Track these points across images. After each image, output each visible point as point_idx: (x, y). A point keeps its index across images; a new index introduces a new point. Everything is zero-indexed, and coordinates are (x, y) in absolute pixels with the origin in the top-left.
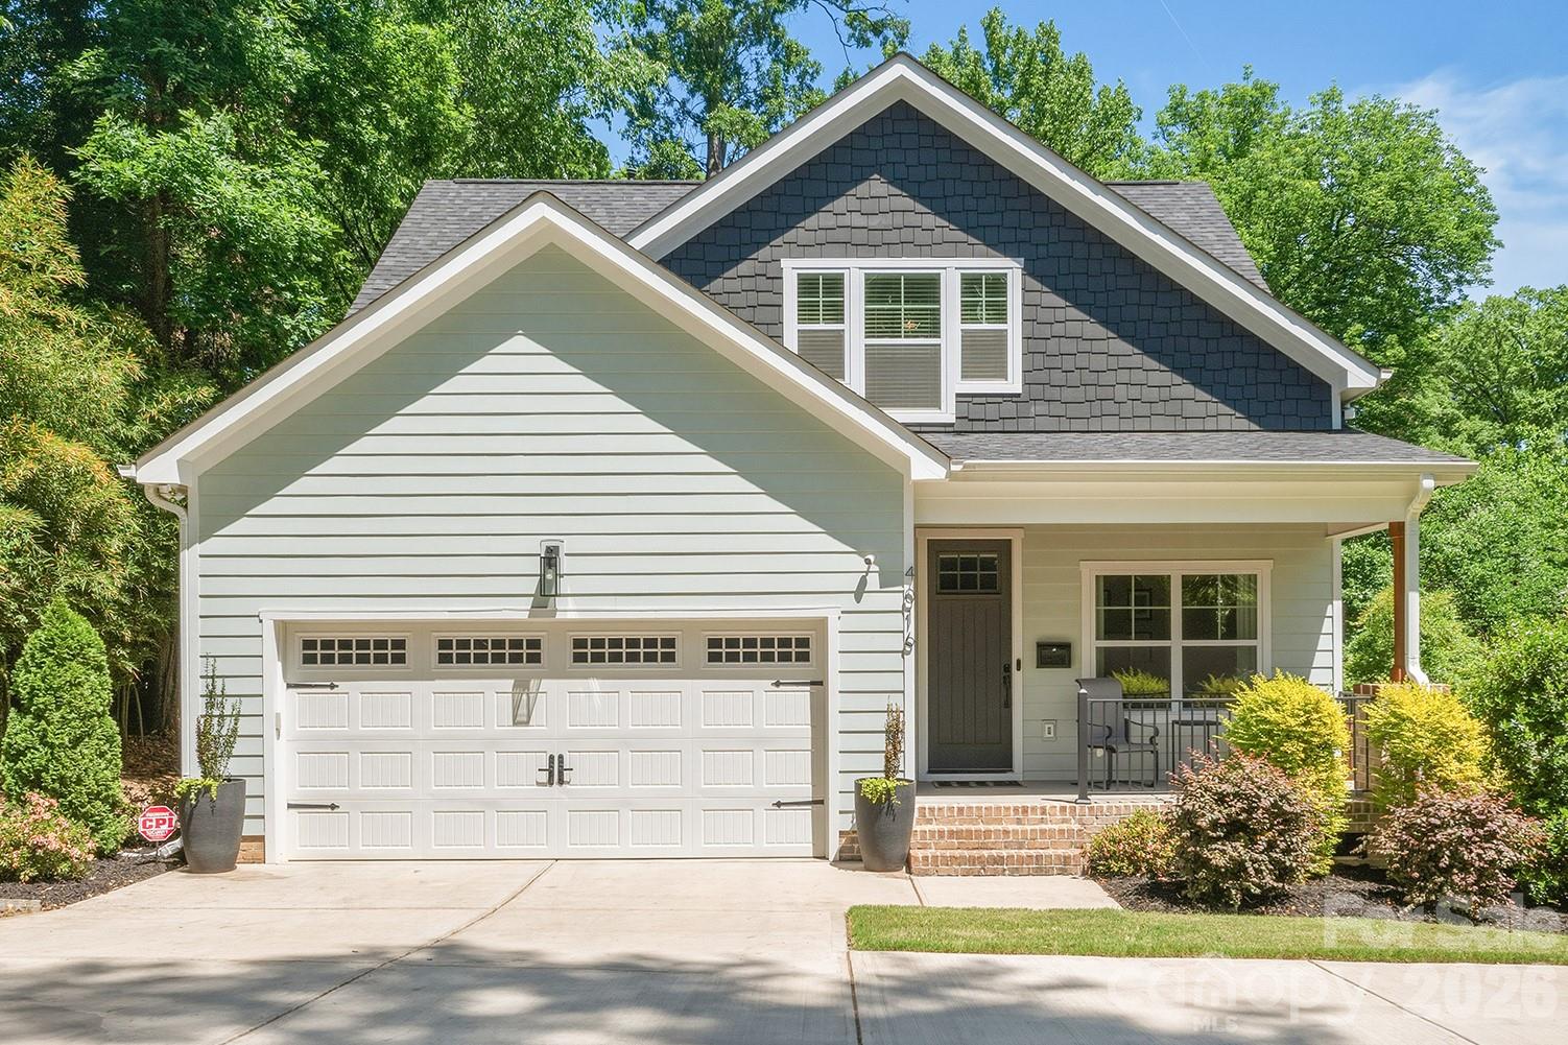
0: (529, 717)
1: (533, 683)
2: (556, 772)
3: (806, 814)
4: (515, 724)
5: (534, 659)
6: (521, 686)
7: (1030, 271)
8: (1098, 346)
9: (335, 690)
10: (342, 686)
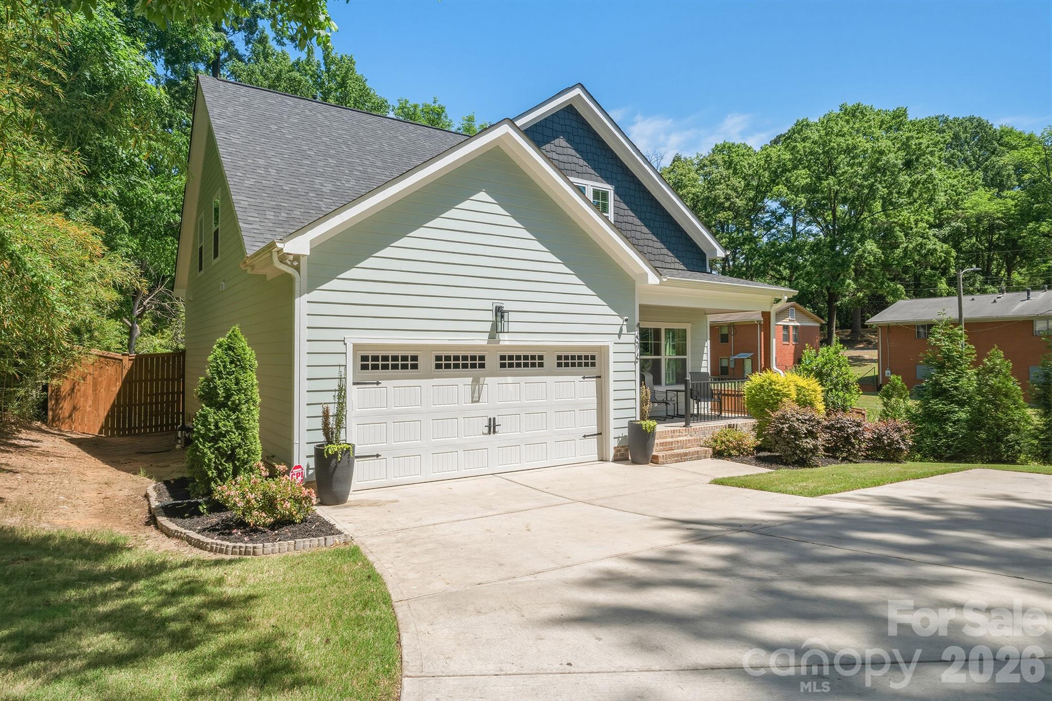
0: (479, 398)
1: (481, 379)
2: (492, 427)
3: (594, 440)
4: (473, 402)
5: (482, 366)
6: (476, 381)
7: (616, 192)
8: (638, 228)
9: (379, 385)
10: (384, 383)
